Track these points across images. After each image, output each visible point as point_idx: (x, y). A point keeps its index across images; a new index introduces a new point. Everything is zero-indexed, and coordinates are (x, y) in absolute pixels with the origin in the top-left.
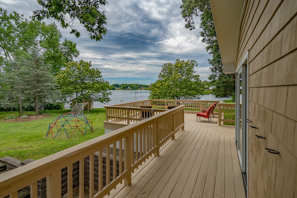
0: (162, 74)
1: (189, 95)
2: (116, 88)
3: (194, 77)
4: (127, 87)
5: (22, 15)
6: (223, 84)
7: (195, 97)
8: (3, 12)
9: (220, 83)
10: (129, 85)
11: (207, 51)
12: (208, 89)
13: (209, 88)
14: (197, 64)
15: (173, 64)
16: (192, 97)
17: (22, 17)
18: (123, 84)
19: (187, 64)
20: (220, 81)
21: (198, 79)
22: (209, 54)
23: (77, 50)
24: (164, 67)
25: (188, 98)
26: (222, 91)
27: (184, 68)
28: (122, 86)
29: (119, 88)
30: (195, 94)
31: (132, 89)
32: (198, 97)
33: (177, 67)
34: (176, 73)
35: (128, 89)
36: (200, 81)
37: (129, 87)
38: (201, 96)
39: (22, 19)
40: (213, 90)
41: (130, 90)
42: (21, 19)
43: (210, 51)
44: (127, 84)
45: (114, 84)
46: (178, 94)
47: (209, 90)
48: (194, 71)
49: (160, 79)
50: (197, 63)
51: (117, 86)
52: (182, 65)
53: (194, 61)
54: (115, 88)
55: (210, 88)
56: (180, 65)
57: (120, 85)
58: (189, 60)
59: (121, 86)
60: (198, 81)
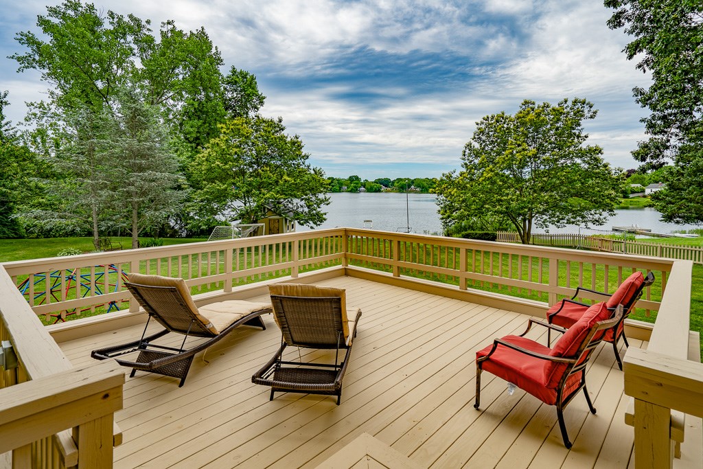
0: (476, 145)
1: (566, 210)
2: (383, 188)
3: (581, 154)
4: (409, 186)
5: (147, 22)
6: (695, 176)
7: (583, 217)
8: (116, 20)
9: (682, 174)
10: (413, 182)
11: (630, 57)
12: (640, 194)
13: (643, 191)
14: (595, 113)
15: (513, 116)
16: (575, 218)
17: (148, 27)
18: (399, 180)
19: (558, 113)
20: (682, 167)
21: (596, 159)
22: (640, 67)
23: (260, 94)
24: (483, 126)
25: (562, 219)
26: (691, 201)
27: (549, 126)
28: (398, 183)
29: (389, 189)
30: (585, 209)
31: (422, 192)
32: (597, 217)
33: (523, 124)
34: (518, 142)
35: (410, 192)
36: (605, 166)
37: (413, 187)
38: (605, 214)
39: (149, 30)
40: (656, 197)
41: (416, 192)
42: (145, 31)
43: (641, 56)
44: (408, 179)
45: (379, 179)
46: (522, 208)
47: (645, 197)
48: (583, 134)
49: (467, 162)
50: (593, 109)
51: (386, 183)
52: (538, 115)
53: (584, 103)
54: (381, 187)
55: (648, 191)
56: (532, 116)
57: (393, 182)
58: (566, 101)
59: (396, 184)
60: (598, 167)
